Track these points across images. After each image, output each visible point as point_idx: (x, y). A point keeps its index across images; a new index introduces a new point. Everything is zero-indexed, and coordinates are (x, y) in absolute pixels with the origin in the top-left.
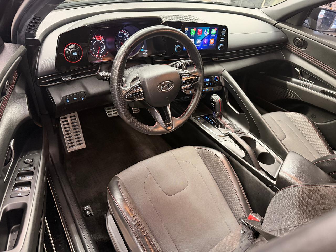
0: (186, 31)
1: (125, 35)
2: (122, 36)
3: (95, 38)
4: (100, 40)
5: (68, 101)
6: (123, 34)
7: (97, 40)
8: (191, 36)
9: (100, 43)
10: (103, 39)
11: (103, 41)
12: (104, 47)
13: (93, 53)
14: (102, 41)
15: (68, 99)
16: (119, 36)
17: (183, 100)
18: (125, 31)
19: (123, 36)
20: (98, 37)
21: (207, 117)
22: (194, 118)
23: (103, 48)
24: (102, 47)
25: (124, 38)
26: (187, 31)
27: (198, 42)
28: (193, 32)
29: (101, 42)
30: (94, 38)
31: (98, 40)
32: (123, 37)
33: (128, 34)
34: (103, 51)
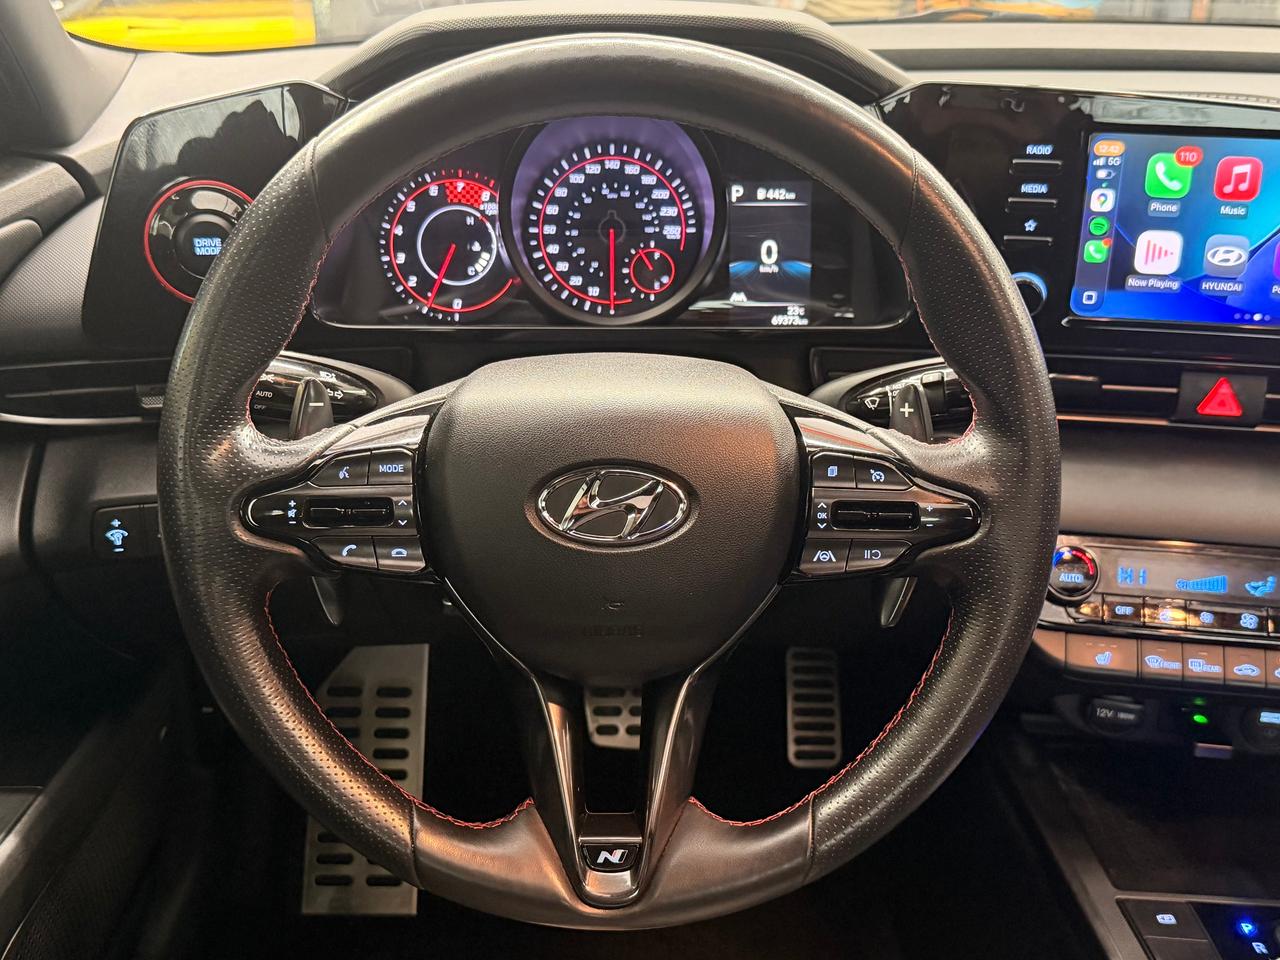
0: (1100, 162)
1: (650, 189)
2: (626, 194)
3: (442, 187)
4: (472, 206)
5: (116, 536)
6: (634, 181)
7: (452, 203)
8: (1154, 206)
9: (470, 221)
10: (492, 199)
11: (489, 213)
12: (489, 251)
13: (413, 281)
14: (483, 212)
15: (120, 527)
16: (605, 191)
17: (1079, 723)
18: (652, 163)
19: (632, 194)
20: (461, 185)
21: (1247, 928)
22: (1120, 903)
23: (485, 255)
24: (477, 247)
25: (640, 206)
26: (1116, 162)
27: (1220, 256)
28: (1172, 179)
29: (475, 217)
30: (434, 191)
31: (460, 203)
32: (634, 199)
33: (671, 179)
34: (481, 275)
